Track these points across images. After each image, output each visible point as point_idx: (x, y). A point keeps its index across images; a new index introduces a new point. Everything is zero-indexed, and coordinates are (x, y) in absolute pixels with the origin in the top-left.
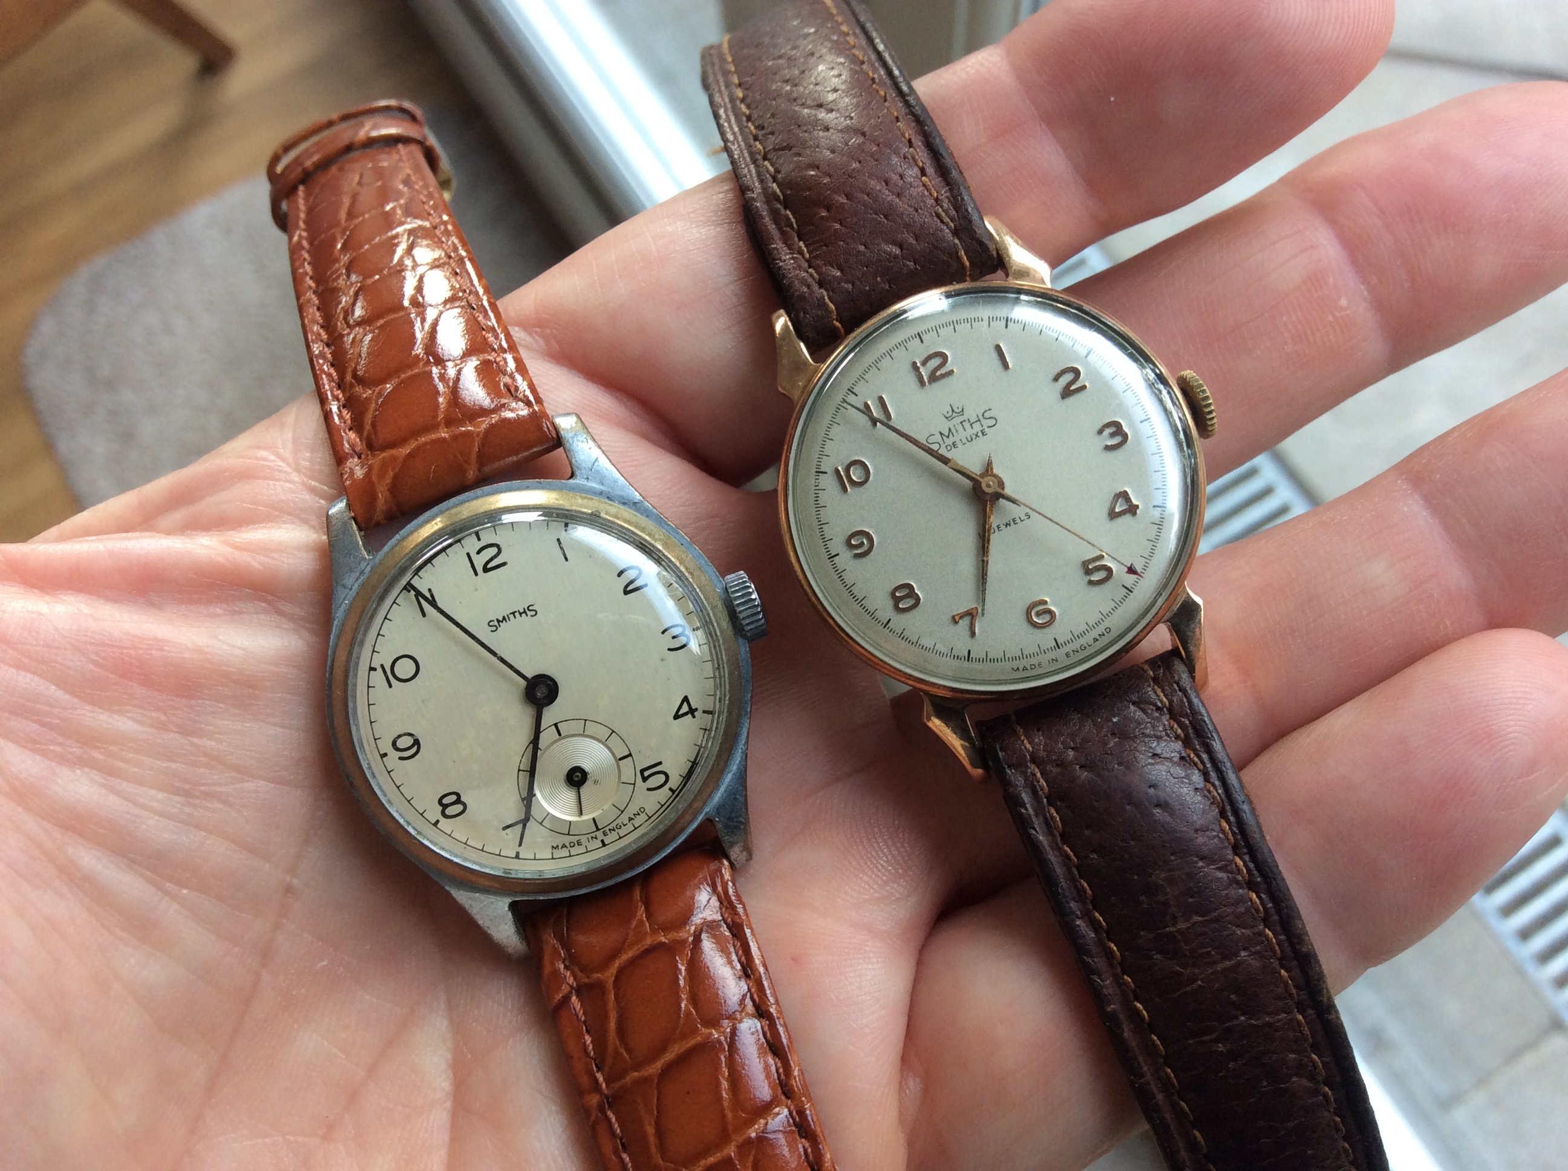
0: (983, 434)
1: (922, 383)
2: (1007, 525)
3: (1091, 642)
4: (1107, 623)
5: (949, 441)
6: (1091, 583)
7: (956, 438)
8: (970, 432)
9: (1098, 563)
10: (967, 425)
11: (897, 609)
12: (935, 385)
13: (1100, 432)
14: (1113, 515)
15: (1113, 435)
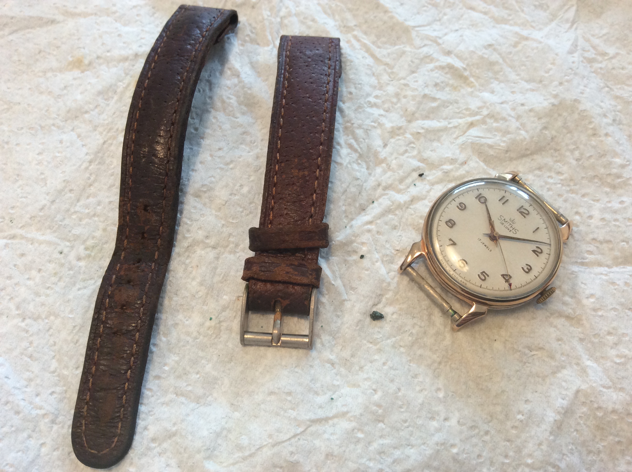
0: (510, 231)
1: (518, 210)
2: (485, 246)
3: (460, 280)
4: (468, 283)
5: (503, 222)
6: (479, 275)
7: (505, 224)
8: (509, 227)
9: (486, 276)
10: (511, 226)
11: (446, 223)
12: (520, 214)
13: (527, 265)
14: (503, 276)
15: (527, 268)
